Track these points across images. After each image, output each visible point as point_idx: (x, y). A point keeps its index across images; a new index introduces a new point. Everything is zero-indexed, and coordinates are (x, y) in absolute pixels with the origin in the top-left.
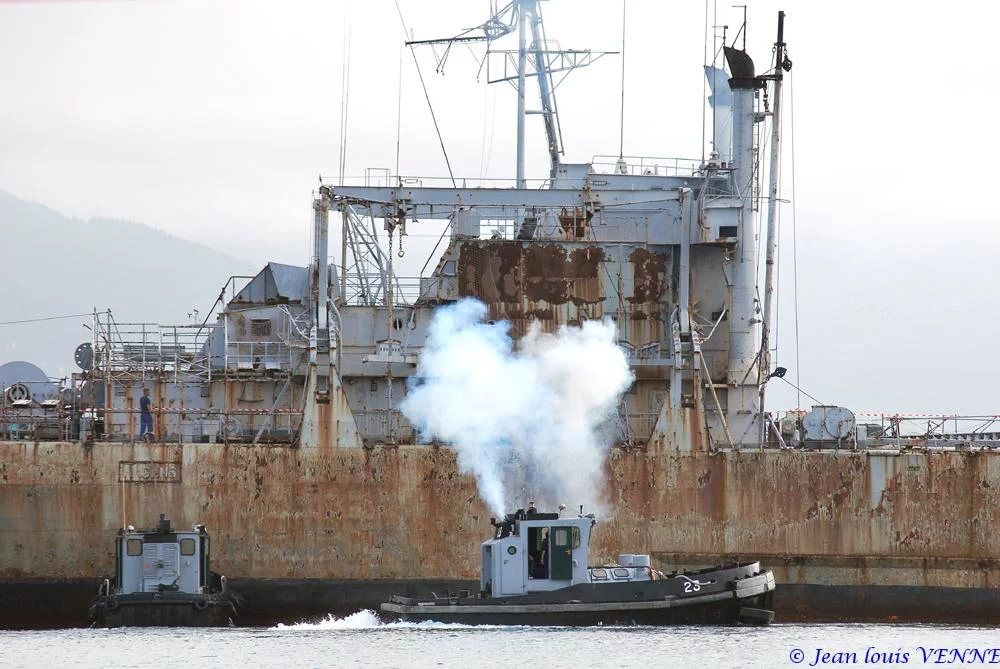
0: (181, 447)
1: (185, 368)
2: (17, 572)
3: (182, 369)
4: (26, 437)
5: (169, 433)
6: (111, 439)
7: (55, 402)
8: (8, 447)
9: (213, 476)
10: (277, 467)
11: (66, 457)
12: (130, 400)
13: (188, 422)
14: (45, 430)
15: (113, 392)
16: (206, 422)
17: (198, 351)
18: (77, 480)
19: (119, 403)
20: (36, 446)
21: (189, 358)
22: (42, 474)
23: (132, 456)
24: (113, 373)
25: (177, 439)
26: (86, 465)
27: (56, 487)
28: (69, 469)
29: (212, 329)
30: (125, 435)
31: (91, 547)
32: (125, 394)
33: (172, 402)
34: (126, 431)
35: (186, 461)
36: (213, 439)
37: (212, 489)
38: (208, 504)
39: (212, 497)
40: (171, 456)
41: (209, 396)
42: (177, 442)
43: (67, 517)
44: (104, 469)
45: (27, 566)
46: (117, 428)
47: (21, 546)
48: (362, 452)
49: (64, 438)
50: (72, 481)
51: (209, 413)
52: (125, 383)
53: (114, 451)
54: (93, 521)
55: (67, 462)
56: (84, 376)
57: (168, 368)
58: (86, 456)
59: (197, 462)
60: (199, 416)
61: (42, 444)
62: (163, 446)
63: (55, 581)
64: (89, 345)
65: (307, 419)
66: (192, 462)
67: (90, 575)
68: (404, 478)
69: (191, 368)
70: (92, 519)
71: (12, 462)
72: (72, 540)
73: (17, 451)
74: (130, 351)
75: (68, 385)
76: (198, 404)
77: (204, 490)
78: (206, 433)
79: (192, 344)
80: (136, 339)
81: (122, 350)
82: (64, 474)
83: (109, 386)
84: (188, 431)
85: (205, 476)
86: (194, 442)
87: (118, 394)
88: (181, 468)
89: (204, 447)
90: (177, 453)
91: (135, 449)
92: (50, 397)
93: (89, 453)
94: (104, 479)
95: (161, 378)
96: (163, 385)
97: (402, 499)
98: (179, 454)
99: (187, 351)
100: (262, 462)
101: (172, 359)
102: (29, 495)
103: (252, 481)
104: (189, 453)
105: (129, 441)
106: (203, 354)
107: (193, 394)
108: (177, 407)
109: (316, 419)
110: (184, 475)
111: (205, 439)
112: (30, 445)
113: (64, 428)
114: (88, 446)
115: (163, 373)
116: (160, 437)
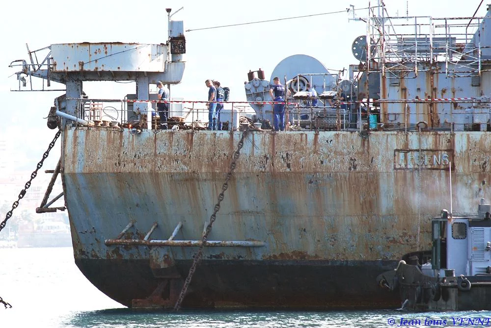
0: (453, 135)
1: (457, 58)
2: (302, 255)
3: (454, 59)
4: (308, 127)
5: (442, 122)
6: (387, 127)
7: (333, 93)
8: (290, 136)
9: (485, 163)
11: (344, 146)
12: (404, 90)
13: (460, 111)
14: (325, 121)
15: (387, 82)
16: (476, 111)
17: (469, 41)
18: (355, 167)
19: (394, 93)
20: (316, 135)
21: (460, 49)
22: (322, 162)
23: (406, 145)
24: (387, 65)
25: (450, 127)
26: (363, 153)
27: (336, 175)
28: (347, 158)
29: (481, 21)
30: (399, 124)
31: (370, 231)
32: (399, 84)
33: (444, 91)
34: (400, 120)
35: (457, 149)
36: (484, 127)
37: (484, 176)
38: (480, 190)
39: (484, 183)
40: (444, 145)
41: (479, 85)
42: (449, 130)
43: (347, 203)
44: (380, 157)
45: (311, 250)
46: (392, 118)
47: (305, 230)
49: (342, 127)
50: (350, 169)
51: (480, 102)
52: (399, 73)
53: (389, 139)
54: (371, 207)
55: (345, 151)
56: (361, 67)
57: (441, 58)
58: (363, 144)
59: (469, 149)
60: (470, 105)
61: (323, 135)
62: (436, 134)
63: (338, 264)
64: (364, 37)
66: (464, 149)
67: (370, 258)
69: (462, 58)
70: (370, 205)
71: (295, 151)
72: (352, 225)
73: (299, 141)
74: (405, 45)
75: (346, 77)
76: (468, 93)
77: (476, 176)
78: (477, 121)
79: (463, 34)
81: (396, 42)
82: (342, 162)
83: (384, 77)
84: (460, 119)
85: (477, 163)
86: (466, 130)
87: (393, 85)
88: (453, 156)
89: (476, 135)
90: (449, 141)
91: (410, 138)
92: (329, 88)
93: (366, 143)
94: (380, 165)
95: (432, 69)
96: (435, 75)
98: (451, 142)
99: (458, 42)
101: (443, 50)
102: (311, 182)
104: (461, 141)
105: (404, 130)
106: (473, 45)
107: (465, 83)
108: (449, 96)
110: (456, 162)
111: (476, 127)
112: (311, 135)
113: (342, 118)
114: (365, 134)
115: (435, 64)
116: (433, 125)
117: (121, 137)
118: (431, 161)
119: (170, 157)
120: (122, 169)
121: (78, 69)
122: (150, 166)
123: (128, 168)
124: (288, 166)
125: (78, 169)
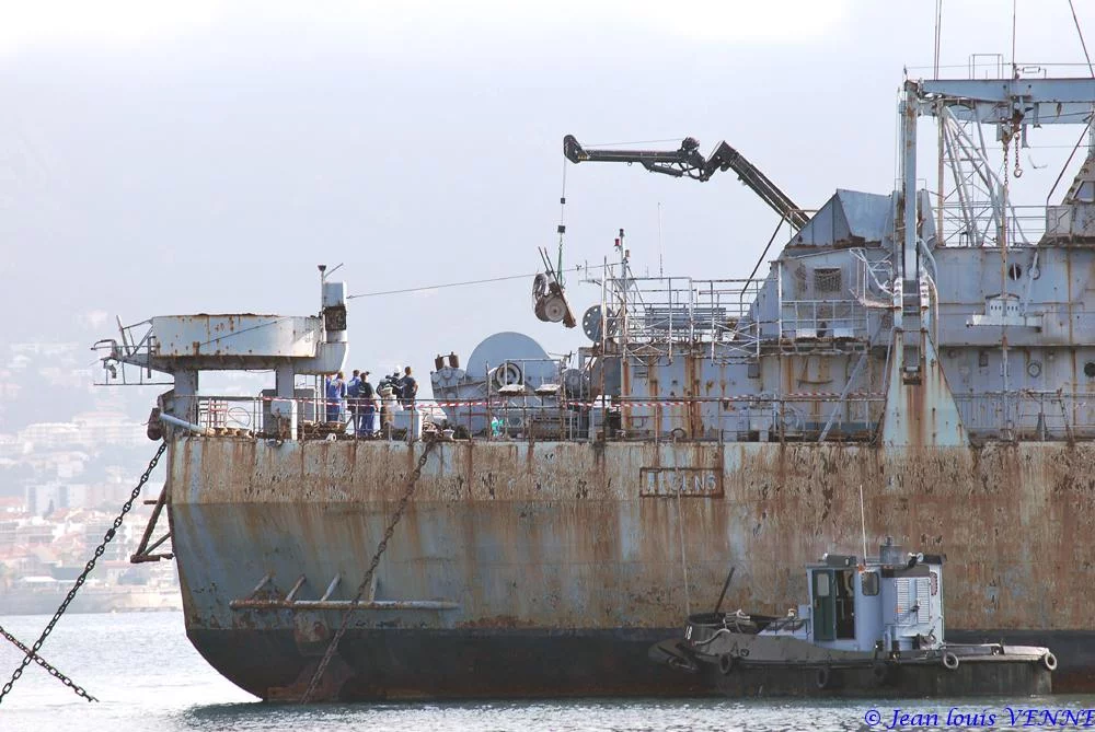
0: (722, 447)
1: (728, 337)
2: (511, 620)
3: (725, 339)
4: (519, 435)
5: (707, 429)
6: (630, 436)
7: (554, 387)
8: (494, 449)
9: (766, 488)
10: (852, 473)
11: (570, 463)
12: (654, 382)
13: (732, 413)
14: (543, 426)
15: (631, 371)
16: (754, 412)
17: (745, 314)
18: (585, 494)
19: (640, 388)
20: (531, 447)
21: (731, 325)
22: (539, 487)
23: (657, 461)
24: (630, 346)
25: (718, 437)
26: (597, 472)
27: (558, 505)
28: (574, 481)
29: (761, 285)
30: (648, 432)
31: (606, 586)
32: (647, 375)
33: (710, 385)
34: (649, 426)
35: (728, 467)
36: (764, 436)
37: (765, 506)
38: (759, 525)
39: (764, 515)
40: (709, 461)
41: (759, 376)
42: (717, 440)
43: (573, 545)
44: (620, 479)
45: (523, 614)
46: (637, 423)
47: (514, 585)
48: (968, 453)
49: (568, 437)
50: (578, 496)
51: (758, 401)
52: (648, 359)
53: (633, 452)
54: (607, 550)
55: (571, 470)
56: (595, 351)
57: (705, 339)
58: (597, 461)
59: (743, 468)
60: (745, 404)
61: (538, 446)
62: (698, 446)
63: (561, 633)
64: (599, 307)
65: (891, 406)
66: (738, 467)
67: (607, 625)
68: (1028, 488)
69: (735, 338)
70: (606, 548)
71: (500, 470)
72: (581, 578)
73: (506, 455)
74: (653, 317)
75: (574, 364)
76: (743, 388)
77: (754, 507)
78: (754, 427)
80: (660, 299)
81: (643, 315)
82: (568, 486)
83: (626, 364)
84: (732, 426)
85: (755, 487)
86: (739, 440)
87: (639, 375)
88: (722, 477)
89: (753, 447)
90: (716, 456)
91: (661, 450)
92: (549, 380)
93: (601, 458)
94: (621, 493)
95: (694, 352)
96: (697, 362)
97: (1026, 518)
98: (719, 457)
99: (728, 315)
100: (831, 468)
101: (708, 326)
102: (523, 515)
103: (818, 495)
104: (733, 455)
105: (653, 440)
106: (750, 319)
107: (738, 372)
108: (716, 392)
109: (904, 405)
110: (727, 487)
111: (754, 437)
112: (523, 446)
113: (568, 424)
114: (599, 447)
115: (696, 345)
116: (695, 433)
117: (253, 451)
118: (691, 484)
119: (324, 479)
120: (255, 498)
121: (191, 352)
122: (294, 493)
123: (265, 496)
124: (492, 492)
125: (192, 498)
